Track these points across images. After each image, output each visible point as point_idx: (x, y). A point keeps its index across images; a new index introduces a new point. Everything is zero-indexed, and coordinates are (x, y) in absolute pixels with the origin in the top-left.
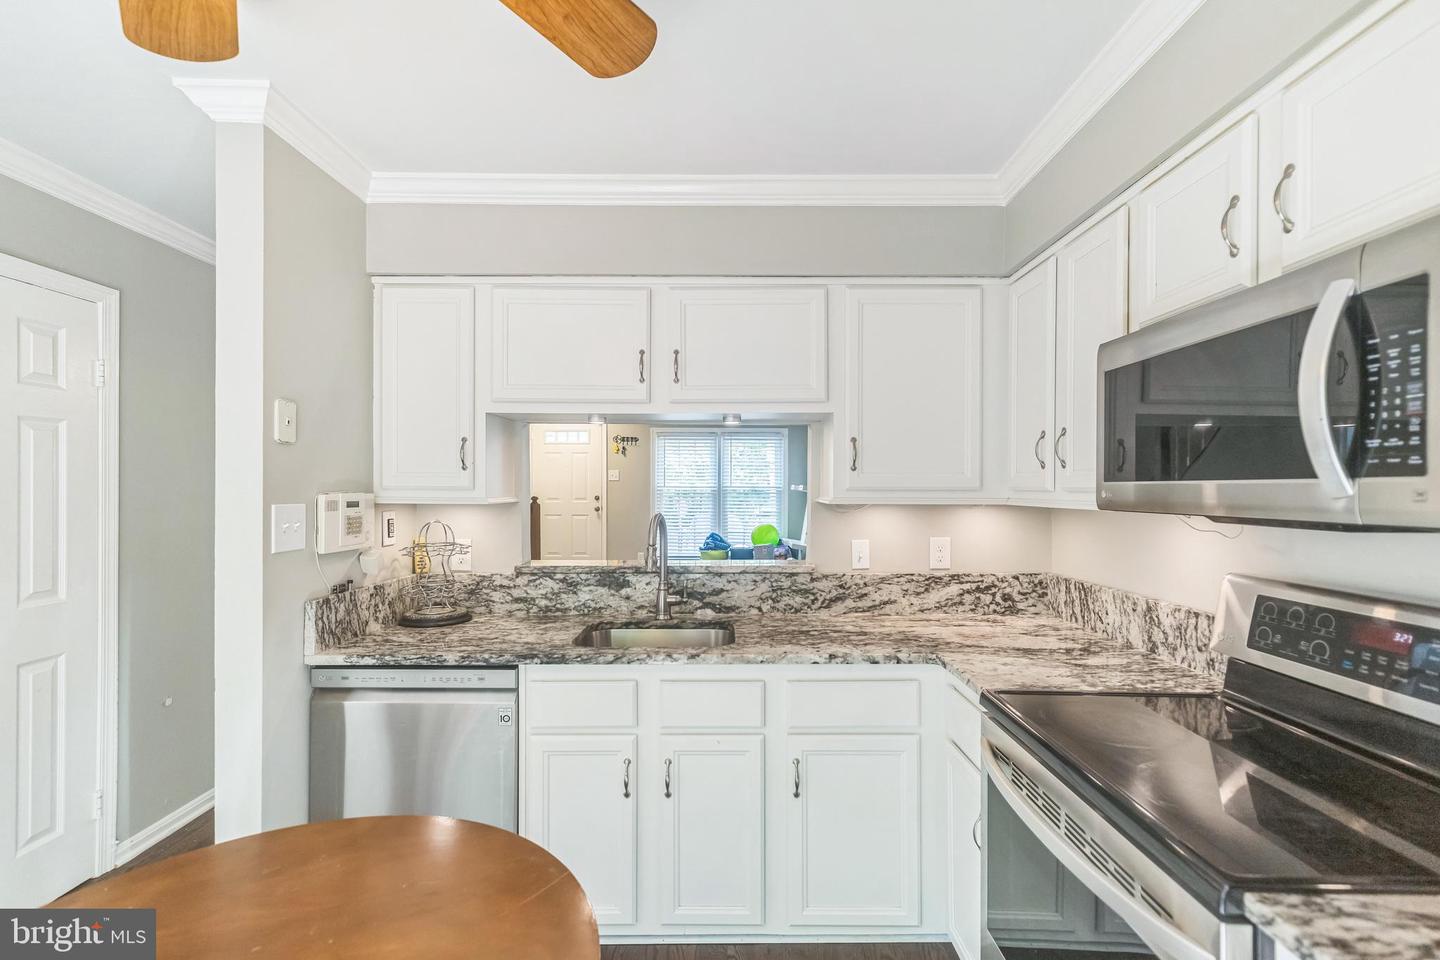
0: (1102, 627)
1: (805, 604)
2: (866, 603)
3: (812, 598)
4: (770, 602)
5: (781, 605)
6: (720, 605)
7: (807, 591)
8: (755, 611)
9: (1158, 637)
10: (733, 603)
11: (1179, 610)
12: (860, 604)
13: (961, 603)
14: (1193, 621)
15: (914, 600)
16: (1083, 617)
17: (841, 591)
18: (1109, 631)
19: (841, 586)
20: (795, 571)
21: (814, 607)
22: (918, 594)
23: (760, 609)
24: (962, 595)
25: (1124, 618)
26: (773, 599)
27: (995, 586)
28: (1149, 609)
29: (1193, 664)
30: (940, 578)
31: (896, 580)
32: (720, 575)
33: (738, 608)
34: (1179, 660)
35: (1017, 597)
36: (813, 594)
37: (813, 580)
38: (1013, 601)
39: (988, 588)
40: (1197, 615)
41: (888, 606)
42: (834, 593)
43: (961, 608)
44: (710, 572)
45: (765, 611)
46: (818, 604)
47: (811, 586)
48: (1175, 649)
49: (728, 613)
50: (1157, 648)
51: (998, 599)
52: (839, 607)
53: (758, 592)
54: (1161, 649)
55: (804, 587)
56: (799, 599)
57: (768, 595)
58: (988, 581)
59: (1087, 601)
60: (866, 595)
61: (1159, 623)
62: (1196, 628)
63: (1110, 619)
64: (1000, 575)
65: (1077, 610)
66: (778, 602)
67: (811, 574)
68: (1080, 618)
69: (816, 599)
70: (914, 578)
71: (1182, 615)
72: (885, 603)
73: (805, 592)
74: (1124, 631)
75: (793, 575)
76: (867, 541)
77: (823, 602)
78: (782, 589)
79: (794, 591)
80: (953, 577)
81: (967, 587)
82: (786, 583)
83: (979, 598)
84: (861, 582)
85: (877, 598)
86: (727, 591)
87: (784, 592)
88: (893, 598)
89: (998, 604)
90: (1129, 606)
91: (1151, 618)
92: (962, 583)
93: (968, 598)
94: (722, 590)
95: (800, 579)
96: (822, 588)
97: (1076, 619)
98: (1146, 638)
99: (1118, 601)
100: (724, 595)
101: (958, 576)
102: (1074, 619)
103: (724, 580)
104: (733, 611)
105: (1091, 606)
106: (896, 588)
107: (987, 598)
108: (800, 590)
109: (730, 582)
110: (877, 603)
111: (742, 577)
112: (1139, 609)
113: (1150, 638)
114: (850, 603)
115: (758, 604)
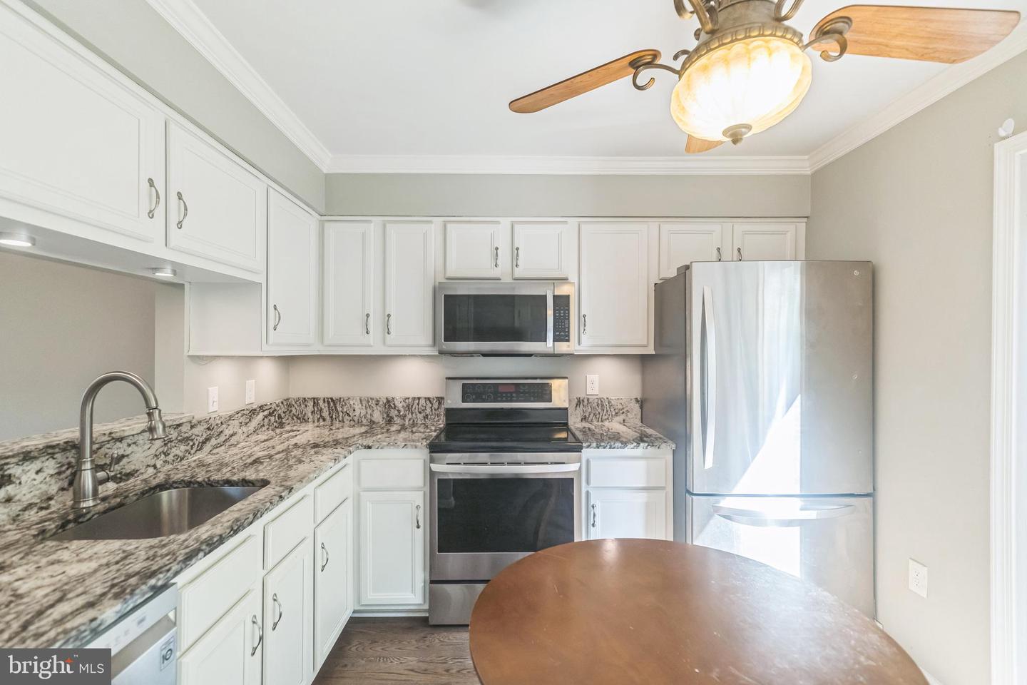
0: (350, 418)
1: (187, 451)
2: (222, 438)
3: (191, 443)
4: (163, 456)
5: (170, 458)
6: (120, 473)
7: (188, 439)
8: (151, 470)
9: (393, 413)
10: (133, 467)
11: (408, 398)
12: (219, 441)
13: (263, 426)
14: (417, 401)
15: (245, 429)
16: (332, 417)
17: (209, 432)
18: (356, 419)
19: (209, 429)
20: (181, 422)
21: (193, 452)
22: (246, 424)
23: (155, 466)
24: (264, 419)
25: (368, 409)
26: (164, 454)
27: (275, 410)
28: (388, 401)
29: (416, 420)
30: (255, 410)
31: (237, 416)
32: (121, 439)
33: (137, 471)
34: (407, 420)
35: (283, 415)
36: (192, 440)
37: (192, 427)
38: (282, 418)
39: (273, 412)
40: (419, 398)
41: (234, 437)
42: (204, 436)
43: (264, 429)
44: (113, 439)
45: (158, 466)
46: (195, 449)
47: (190, 433)
48: (405, 416)
49: (128, 480)
50: (393, 418)
51: (277, 419)
52: (208, 447)
53: (153, 451)
54: (395, 419)
55: (186, 435)
56: (183, 448)
57: (161, 450)
58: (274, 405)
59: (336, 407)
60: (222, 432)
61: (395, 406)
62: (418, 404)
63: (357, 413)
64: (277, 402)
65: (326, 414)
66: (169, 454)
67: (190, 422)
68: (328, 418)
69: (194, 444)
70: (245, 412)
71: (410, 400)
72: (232, 436)
73: (186, 440)
74: (369, 416)
75: (179, 425)
76: (217, 387)
77: (198, 446)
78: (171, 442)
79: (180, 441)
80: (260, 407)
81: (265, 413)
82: (174, 434)
83: (270, 420)
84: (219, 422)
85: (228, 432)
86: (128, 456)
87: (173, 444)
88: (235, 431)
89: (276, 422)
90: (373, 403)
91: (390, 406)
92: (264, 411)
93: (266, 420)
94: (123, 456)
95: (184, 429)
96: (197, 433)
97: (324, 420)
98: (385, 416)
99: (364, 403)
100: (125, 460)
101: (262, 406)
102: (321, 420)
103: (125, 442)
104: (133, 475)
105: (339, 409)
106: (236, 422)
107: (272, 419)
108: (184, 438)
109: (129, 445)
110: (227, 437)
111: (141, 437)
112: (381, 403)
113: (388, 416)
114: (213, 442)
115: (152, 462)
